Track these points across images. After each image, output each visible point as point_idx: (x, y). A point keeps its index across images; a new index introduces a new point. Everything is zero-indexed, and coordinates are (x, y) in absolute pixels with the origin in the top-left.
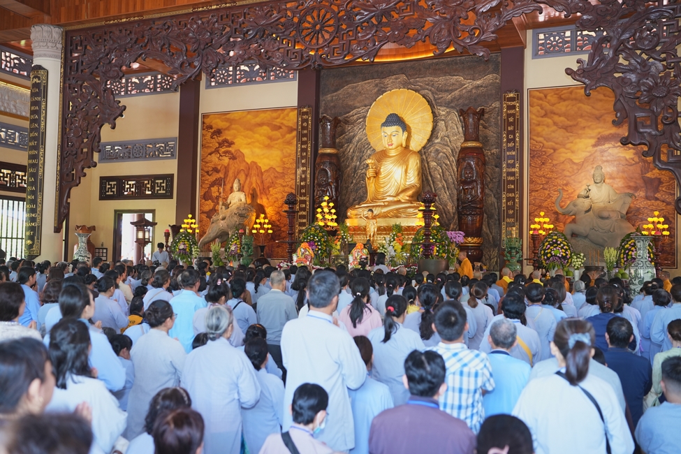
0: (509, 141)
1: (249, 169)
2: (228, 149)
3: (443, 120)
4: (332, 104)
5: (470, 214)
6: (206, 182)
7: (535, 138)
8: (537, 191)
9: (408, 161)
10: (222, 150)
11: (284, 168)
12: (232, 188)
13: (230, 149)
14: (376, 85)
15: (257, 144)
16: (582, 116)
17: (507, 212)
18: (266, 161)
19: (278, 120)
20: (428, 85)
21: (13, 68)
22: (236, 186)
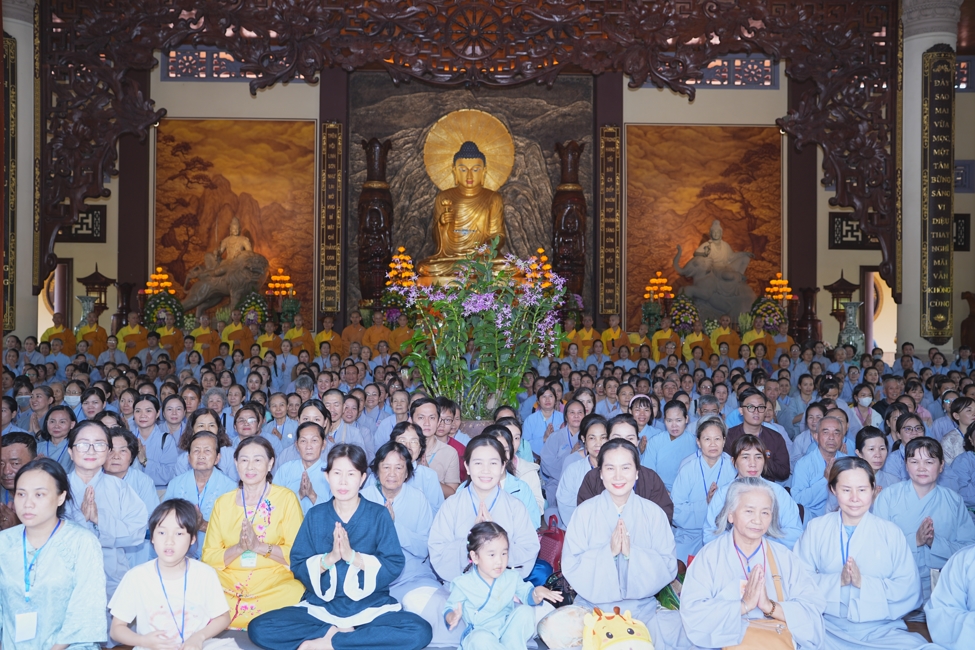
0: (607, 185)
1: (238, 203)
2: (202, 172)
4: (367, 121)
6: (166, 219)
7: (633, 183)
9: (492, 202)
10: (192, 174)
11: (294, 205)
12: (228, 229)
13: (206, 173)
14: (431, 100)
15: (251, 168)
17: (606, 271)
18: (266, 193)
19: (285, 137)
22: (234, 228)
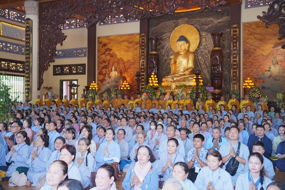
0: (234, 46)
1: (119, 61)
2: (109, 52)
3: (204, 38)
4: (155, 32)
5: (217, 79)
6: (100, 67)
7: (246, 45)
8: (247, 68)
9: (189, 56)
10: (107, 53)
11: (134, 60)
12: (111, 69)
13: (110, 52)
14: (174, 23)
15: (122, 50)
16: (267, 34)
17: (233, 78)
18: (126, 57)
19: (131, 39)
20: (197, 22)
21: (14, 18)
22: (113, 69)
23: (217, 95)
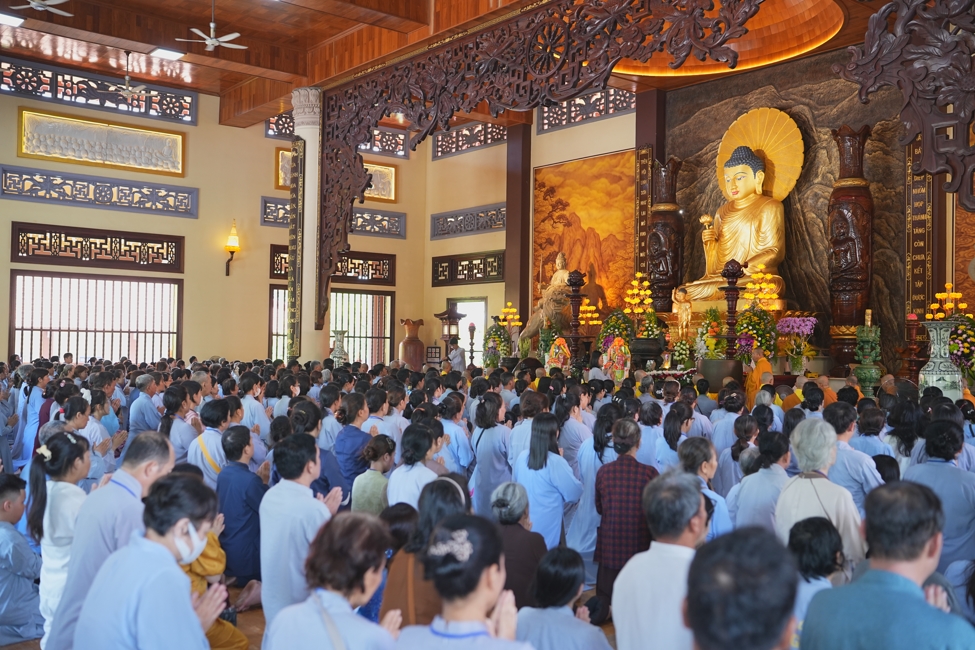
0: (915, 172)
1: (586, 237)
2: (562, 212)
3: (825, 148)
4: (681, 140)
5: (844, 290)
6: (539, 258)
8: (968, 248)
10: (556, 214)
11: (625, 234)
13: (565, 212)
14: (735, 106)
15: (594, 203)
17: (914, 285)
18: (605, 226)
19: (618, 169)
20: (804, 96)
22: (558, 263)
23: (849, 344)
